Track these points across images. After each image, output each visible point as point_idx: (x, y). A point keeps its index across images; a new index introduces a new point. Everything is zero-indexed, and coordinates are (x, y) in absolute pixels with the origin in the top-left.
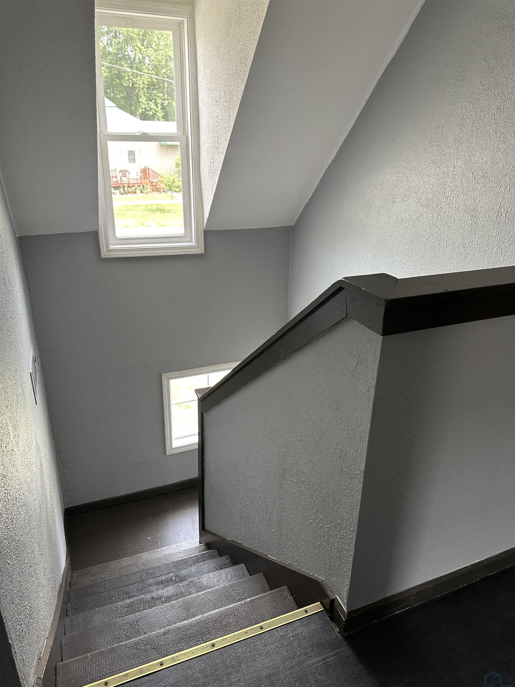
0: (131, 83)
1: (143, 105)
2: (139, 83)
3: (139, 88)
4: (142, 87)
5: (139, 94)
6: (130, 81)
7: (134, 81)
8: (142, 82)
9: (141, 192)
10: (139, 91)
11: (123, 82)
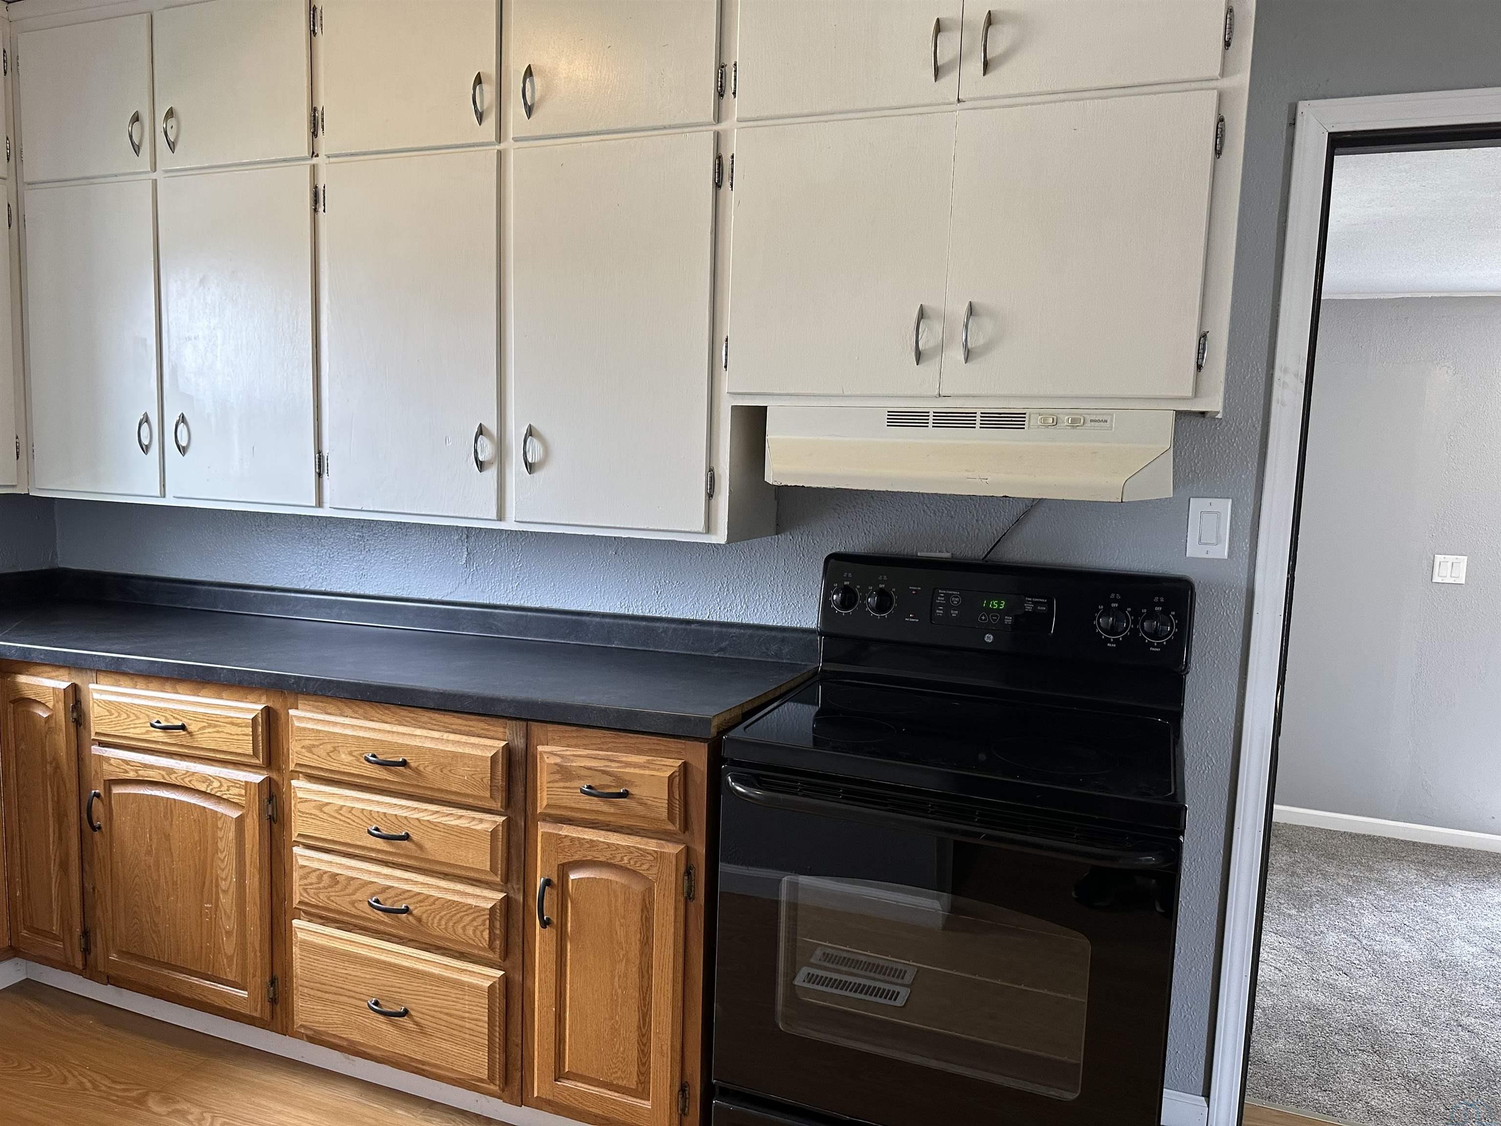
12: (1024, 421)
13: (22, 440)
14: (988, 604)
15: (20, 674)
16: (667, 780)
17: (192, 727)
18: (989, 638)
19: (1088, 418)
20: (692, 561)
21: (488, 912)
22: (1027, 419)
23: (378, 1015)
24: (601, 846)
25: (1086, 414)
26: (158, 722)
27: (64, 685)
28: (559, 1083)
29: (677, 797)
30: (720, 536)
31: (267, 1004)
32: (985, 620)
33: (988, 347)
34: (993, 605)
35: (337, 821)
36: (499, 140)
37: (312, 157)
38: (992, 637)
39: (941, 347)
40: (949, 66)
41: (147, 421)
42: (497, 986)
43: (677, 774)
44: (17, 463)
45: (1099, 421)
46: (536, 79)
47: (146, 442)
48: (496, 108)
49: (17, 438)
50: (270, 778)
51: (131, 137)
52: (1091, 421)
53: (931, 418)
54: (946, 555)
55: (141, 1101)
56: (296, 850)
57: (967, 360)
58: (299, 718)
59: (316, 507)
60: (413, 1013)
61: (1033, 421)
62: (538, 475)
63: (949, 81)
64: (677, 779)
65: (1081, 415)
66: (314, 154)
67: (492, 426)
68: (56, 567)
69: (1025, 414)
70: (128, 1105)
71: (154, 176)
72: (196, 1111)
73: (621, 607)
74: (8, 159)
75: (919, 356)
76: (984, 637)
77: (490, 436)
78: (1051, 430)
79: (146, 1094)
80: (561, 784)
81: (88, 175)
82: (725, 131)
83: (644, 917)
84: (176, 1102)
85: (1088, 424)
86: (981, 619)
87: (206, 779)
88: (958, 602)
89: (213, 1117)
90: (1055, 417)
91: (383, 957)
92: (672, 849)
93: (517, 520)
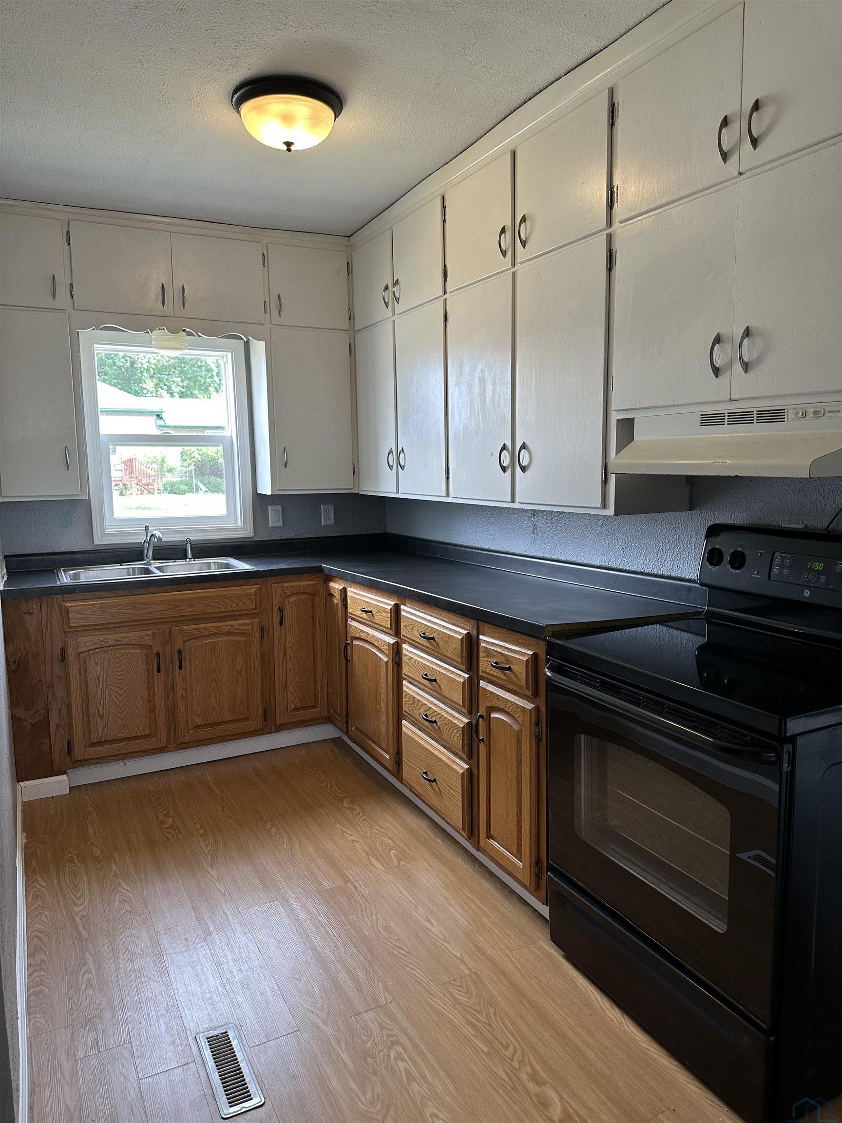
0: (129, 361)
1: (149, 393)
2: (142, 361)
3: (142, 369)
4: (146, 367)
5: (143, 378)
6: (128, 359)
7: (133, 358)
8: (147, 361)
9: (121, 494)
10: (142, 372)
11: (116, 359)
12: (784, 415)
13: (356, 465)
14: (811, 565)
15: (332, 581)
16: (525, 662)
17: (374, 612)
18: (807, 593)
19: (827, 409)
20: (643, 530)
21: (461, 729)
22: (786, 414)
23: (426, 781)
24: (502, 699)
25: (825, 406)
26: (364, 609)
27: (341, 587)
28: (488, 840)
29: (531, 674)
30: (610, 511)
31: (396, 765)
32: (807, 578)
33: (760, 359)
34: (815, 567)
35: (414, 668)
36: (514, 265)
37: (444, 294)
38: (809, 592)
39: (730, 364)
40: (732, 150)
41: (392, 453)
42: (465, 773)
43: (530, 659)
44: (353, 478)
45: (834, 412)
46: (528, 222)
47: (391, 464)
48: (512, 246)
49: (354, 464)
50: (398, 642)
51: (384, 299)
52: (829, 412)
53: (755, 416)
54: (801, 526)
55: (342, 799)
56: (404, 682)
57: (746, 371)
58: (405, 611)
59: (446, 496)
60: (437, 782)
61: (790, 415)
62: (528, 473)
63: (733, 160)
64: (530, 663)
65: (821, 407)
66: (445, 293)
67: (509, 445)
68: (386, 532)
69: (784, 410)
70: (337, 800)
71: (393, 318)
72: (359, 810)
73: (605, 562)
74: (350, 320)
75: (716, 371)
76: (804, 592)
77: (508, 450)
78: (802, 420)
79: (345, 798)
80: (486, 659)
81: (374, 322)
82: (615, 231)
83: (519, 746)
84: (354, 804)
85: (827, 414)
86: (804, 578)
87: (378, 640)
88: (790, 563)
89: (363, 815)
90: (804, 411)
91: (428, 747)
92: (529, 706)
93: (519, 502)
